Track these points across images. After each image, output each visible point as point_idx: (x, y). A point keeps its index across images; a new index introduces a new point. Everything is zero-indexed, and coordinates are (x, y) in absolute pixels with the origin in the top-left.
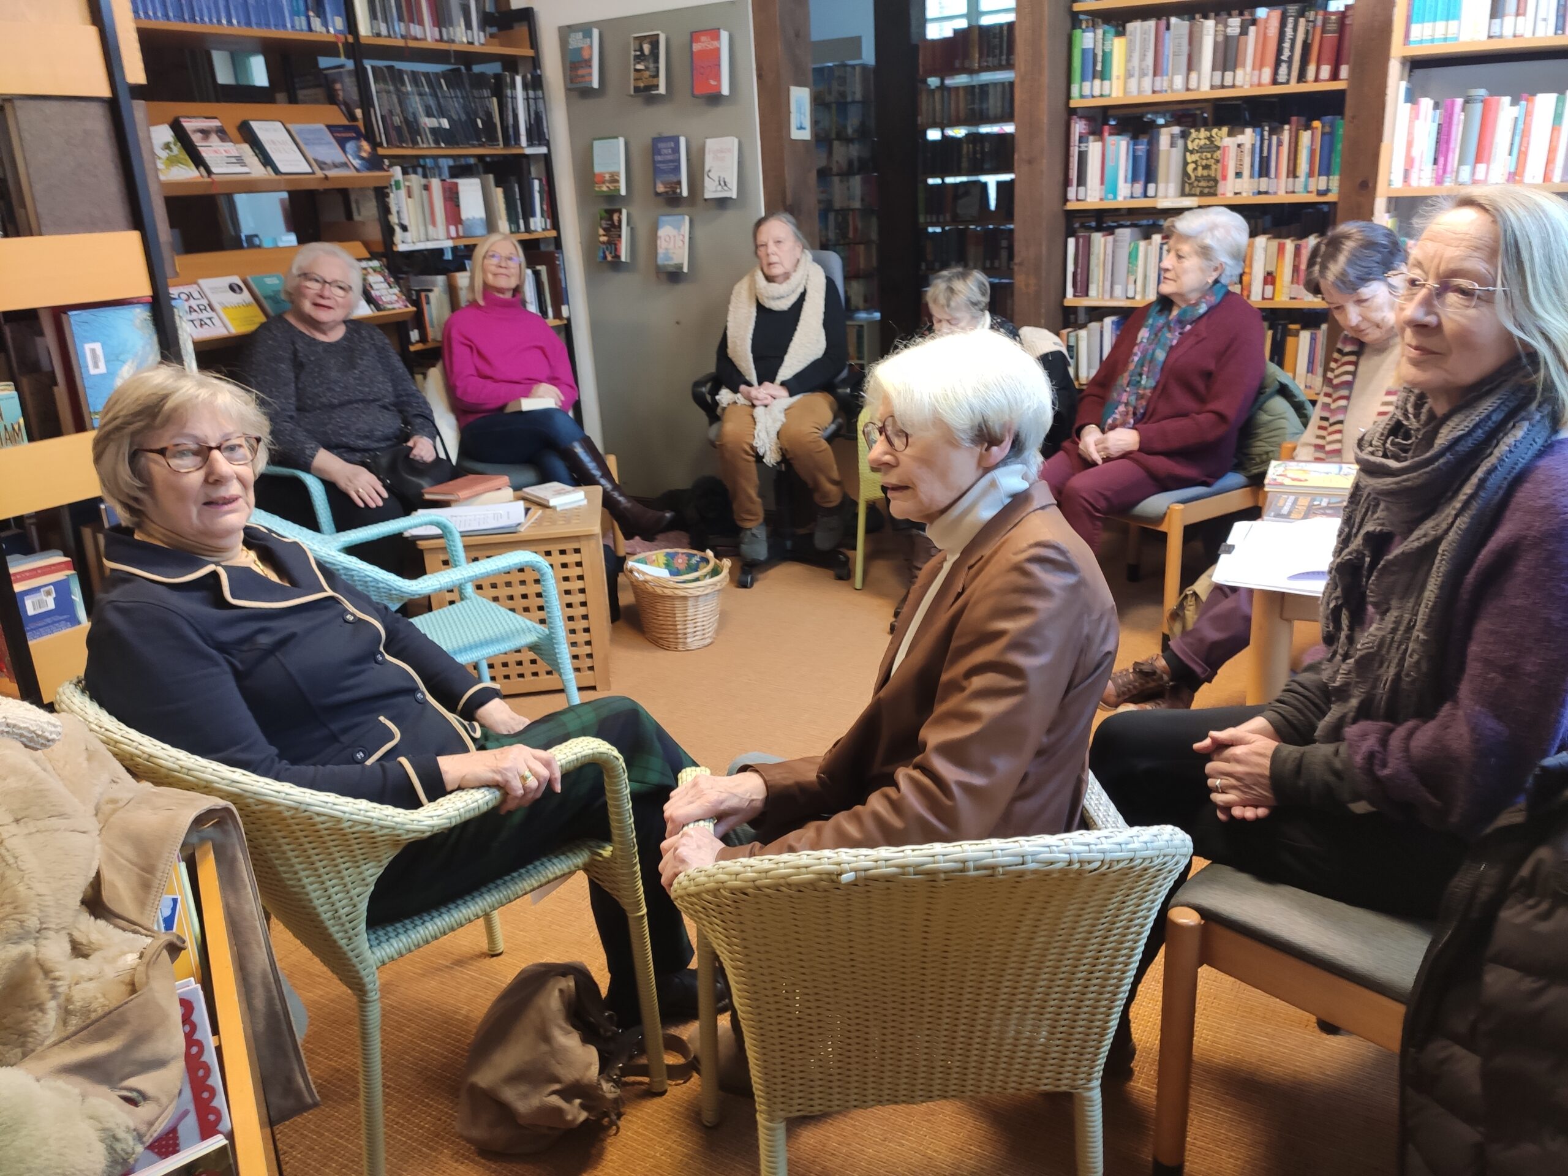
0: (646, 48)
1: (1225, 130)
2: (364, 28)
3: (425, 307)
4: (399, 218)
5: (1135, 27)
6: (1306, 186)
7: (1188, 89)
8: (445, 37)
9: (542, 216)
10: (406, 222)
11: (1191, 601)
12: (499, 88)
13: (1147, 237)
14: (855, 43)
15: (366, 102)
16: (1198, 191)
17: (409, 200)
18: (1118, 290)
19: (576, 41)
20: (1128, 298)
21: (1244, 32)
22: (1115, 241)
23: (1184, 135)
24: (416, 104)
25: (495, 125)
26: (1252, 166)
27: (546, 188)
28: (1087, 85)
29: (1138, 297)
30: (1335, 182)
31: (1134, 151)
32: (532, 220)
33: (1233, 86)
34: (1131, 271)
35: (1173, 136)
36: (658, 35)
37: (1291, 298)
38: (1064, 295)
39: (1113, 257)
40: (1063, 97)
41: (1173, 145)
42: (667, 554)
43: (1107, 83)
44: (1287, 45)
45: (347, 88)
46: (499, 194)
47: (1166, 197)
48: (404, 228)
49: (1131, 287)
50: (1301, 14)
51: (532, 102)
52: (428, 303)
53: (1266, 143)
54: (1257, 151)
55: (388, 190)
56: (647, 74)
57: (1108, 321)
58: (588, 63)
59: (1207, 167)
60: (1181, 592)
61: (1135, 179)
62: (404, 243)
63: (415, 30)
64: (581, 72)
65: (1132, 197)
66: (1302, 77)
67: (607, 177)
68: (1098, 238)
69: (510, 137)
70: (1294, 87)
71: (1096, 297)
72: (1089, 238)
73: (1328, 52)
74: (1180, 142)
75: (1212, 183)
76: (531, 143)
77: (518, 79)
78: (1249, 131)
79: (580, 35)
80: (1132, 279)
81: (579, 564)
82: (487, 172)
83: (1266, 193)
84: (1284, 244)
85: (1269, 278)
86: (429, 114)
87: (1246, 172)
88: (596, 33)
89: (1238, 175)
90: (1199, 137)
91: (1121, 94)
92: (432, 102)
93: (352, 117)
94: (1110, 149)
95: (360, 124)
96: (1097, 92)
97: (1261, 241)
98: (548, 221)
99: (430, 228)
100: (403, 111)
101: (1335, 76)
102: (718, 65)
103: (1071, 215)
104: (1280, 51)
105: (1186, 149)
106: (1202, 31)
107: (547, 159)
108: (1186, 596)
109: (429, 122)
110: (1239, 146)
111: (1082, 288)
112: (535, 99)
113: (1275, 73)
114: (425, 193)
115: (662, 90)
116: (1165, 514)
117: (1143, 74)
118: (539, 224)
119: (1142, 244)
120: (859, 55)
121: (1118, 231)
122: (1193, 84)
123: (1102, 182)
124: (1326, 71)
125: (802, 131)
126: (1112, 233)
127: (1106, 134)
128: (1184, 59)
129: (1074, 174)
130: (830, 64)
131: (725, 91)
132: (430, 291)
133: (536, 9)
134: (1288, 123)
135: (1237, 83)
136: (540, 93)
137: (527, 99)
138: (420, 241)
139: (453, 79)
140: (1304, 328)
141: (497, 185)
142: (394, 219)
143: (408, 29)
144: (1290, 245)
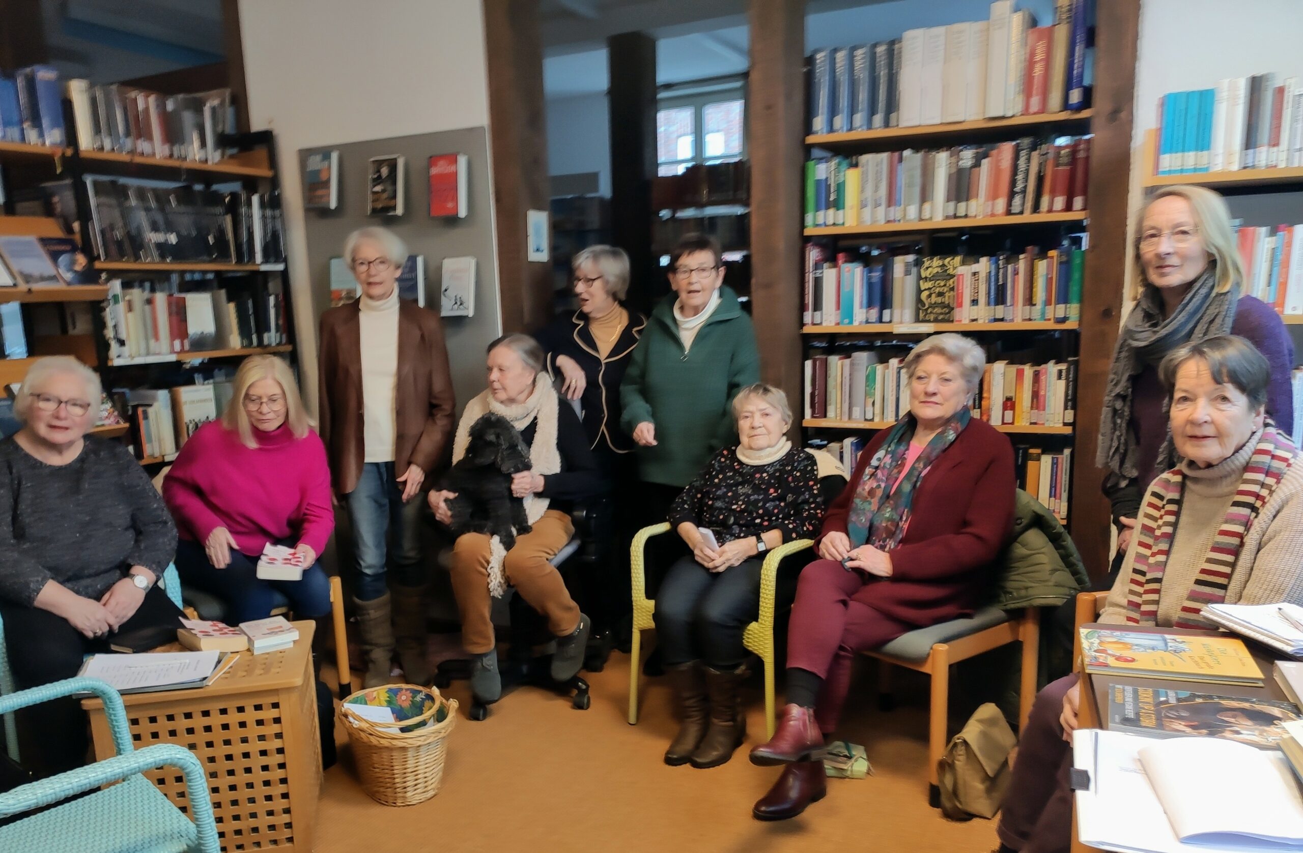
0: (385, 171)
1: (958, 259)
2: (86, 140)
3: (143, 423)
4: (116, 332)
5: (867, 159)
6: (1043, 314)
7: (921, 220)
8: (176, 155)
9: (277, 330)
10: (123, 336)
11: (961, 750)
12: (233, 207)
13: (883, 360)
14: (592, 179)
15: (84, 215)
16: (932, 317)
17: (130, 315)
18: (857, 412)
19: (315, 163)
20: (866, 420)
21: (977, 164)
22: (852, 365)
23: (918, 263)
24: (141, 219)
25: (228, 241)
26: (989, 293)
27: (283, 304)
28: (821, 214)
29: (877, 419)
30: (1073, 310)
31: (869, 278)
32: (266, 336)
33: (966, 216)
34: (869, 393)
35: (907, 264)
36: (395, 160)
37: (1031, 424)
38: (803, 417)
39: (850, 379)
40: (797, 226)
41: (907, 273)
42: (390, 690)
43: (841, 212)
44: (1020, 177)
45: (64, 200)
46: (231, 310)
47: (901, 323)
48: (122, 343)
49: (869, 409)
50: (1034, 148)
51: (269, 221)
52: (146, 417)
53: (1001, 271)
54: (993, 279)
55: (104, 305)
56: (385, 195)
57: (848, 442)
58: (326, 184)
59: (941, 294)
60: (949, 740)
61: (870, 305)
62: (119, 358)
63: (143, 146)
64: (320, 192)
65: (867, 322)
66: (1036, 208)
67: (344, 294)
68: (835, 361)
69: (245, 252)
70: (1028, 218)
71: (834, 419)
72: (826, 359)
73: (1062, 183)
74: (914, 270)
75: (946, 310)
76: (266, 259)
77: (255, 199)
78: (984, 260)
79: (318, 158)
80: (870, 401)
81: (277, 720)
82: (220, 287)
83: (1002, 320)
84: (1023, 370)
85: (1009, 404)
86: (155, 228)
87: (982, 299)
88: (335, 156)
89: (975, 302)
90: (933, 265)
91: (854, 223)
92: (159, 218)
93: (70, 230)
94: (845, 276)
95: (77, 237)
96: (830, 221)
97: (999, 367)
98: (284, 336)
99: (152, 342)
100: (126, 225)
101: (1069, 207)
102: (455, 189)
103: (807, 339)
104: (1013, 183)
105: (920, 278)
106: (934, 163)
107: (285, 276)
108: (955, 745)
109: (153, 237)
110: (975, 274)
111: (821, 409)
112: (274, 218)
113: (1009, 204)
114: (147, 308)
115: (400, 211)
116: (928, 655)
117: (877, 205)
118: (273, 339)
119: (880, 368)
120: (596, 188)
121: (857, 355)
122: (926, 214)
123: (838, 307)
124: (1059, 202)
125: (539, 254)
126: (849, 357)
127: (840, 262)
128: (917, 190)
129: (810, 299)
130: (569, 197)
131: (462, 212)
132: (150, 405)
133: (275, 133)
134: (1023, 252)
135: (970, 214)
136: (277, 212)
137: (264, 218)
138: (139, 355)
139: (185, 196)
140: (1044, 452)
141: (230, 300)
142: (109, 333)
143: (135, 145)
144: (1028, 371)
